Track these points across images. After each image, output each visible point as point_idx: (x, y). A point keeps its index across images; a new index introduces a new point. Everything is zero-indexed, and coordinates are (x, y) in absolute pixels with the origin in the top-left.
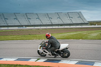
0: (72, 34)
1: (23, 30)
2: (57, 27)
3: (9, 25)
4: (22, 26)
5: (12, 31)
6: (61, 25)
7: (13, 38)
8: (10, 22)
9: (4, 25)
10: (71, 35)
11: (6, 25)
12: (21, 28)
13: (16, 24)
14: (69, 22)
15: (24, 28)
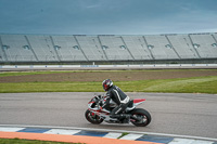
0: (198, 81)
1: (91, 71)
2: (164, 66)
3: (63, 60)
4: (90, 63)
5: (69, 74)
6: (174, 61)
7: (72, 87)
8: (65, 55)
9: (53, 60)
10: (196, 84)
11: (57, 59)
12: (88, 67)
13: (77, 59)
14: (191, 55)
15: (94, 66)
